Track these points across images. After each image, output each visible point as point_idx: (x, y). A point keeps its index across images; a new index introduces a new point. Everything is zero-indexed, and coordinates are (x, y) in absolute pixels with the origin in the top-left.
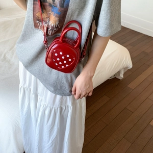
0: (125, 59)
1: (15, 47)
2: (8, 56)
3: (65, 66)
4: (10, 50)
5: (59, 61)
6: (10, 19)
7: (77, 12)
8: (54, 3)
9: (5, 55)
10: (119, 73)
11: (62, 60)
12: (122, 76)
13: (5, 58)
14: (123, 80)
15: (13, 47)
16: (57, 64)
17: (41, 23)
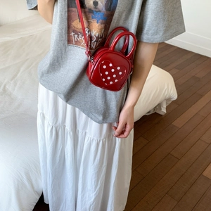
0: (166, 87)
1: (18, 75)
2: (9, 88)
3: (114, 81)
4: (12, 80)
5: (108, 75)
6: (12, 39)
7: (124, 16)
8: (96, 8)
9: (5, 86)
10: (159, 105)
11: (111, 74)
12: (164, 110)
13: (4, 90)
14: (166, 115)
15: (16, 75)
16: (104, 80)
17: (76, 36)
